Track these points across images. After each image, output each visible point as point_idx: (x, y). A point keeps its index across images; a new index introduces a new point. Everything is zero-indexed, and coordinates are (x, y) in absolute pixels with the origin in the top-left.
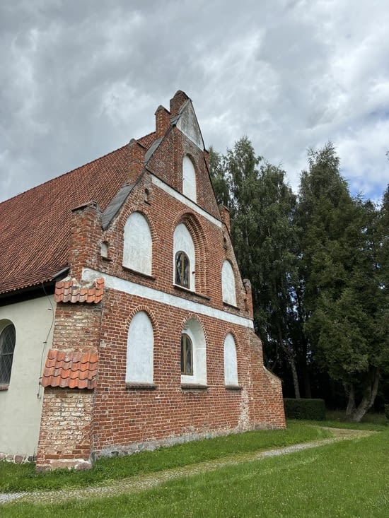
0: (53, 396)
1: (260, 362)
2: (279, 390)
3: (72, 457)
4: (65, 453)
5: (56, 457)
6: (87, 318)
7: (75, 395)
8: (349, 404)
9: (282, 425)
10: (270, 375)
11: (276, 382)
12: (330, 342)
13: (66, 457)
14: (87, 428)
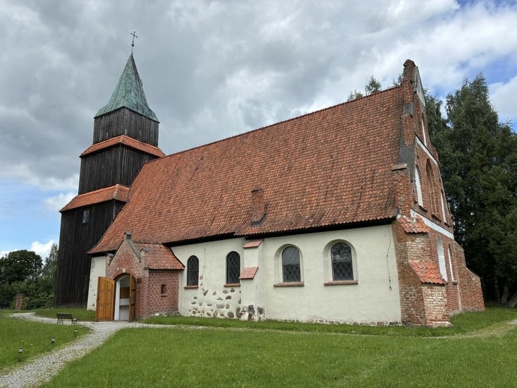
0: (426, 288)
1: (464, 265)
2: (479, 285)
3: (442, 321)
4: (438, 318)
5: (435, 321)
6: (423, 242)
7: (437, 288)
8: (504, 294)
9: (483, 309)
10: (471, 274)
11: (476, 279)
12: (500, 248)
13: (439, 321)
14: (446, 305)
